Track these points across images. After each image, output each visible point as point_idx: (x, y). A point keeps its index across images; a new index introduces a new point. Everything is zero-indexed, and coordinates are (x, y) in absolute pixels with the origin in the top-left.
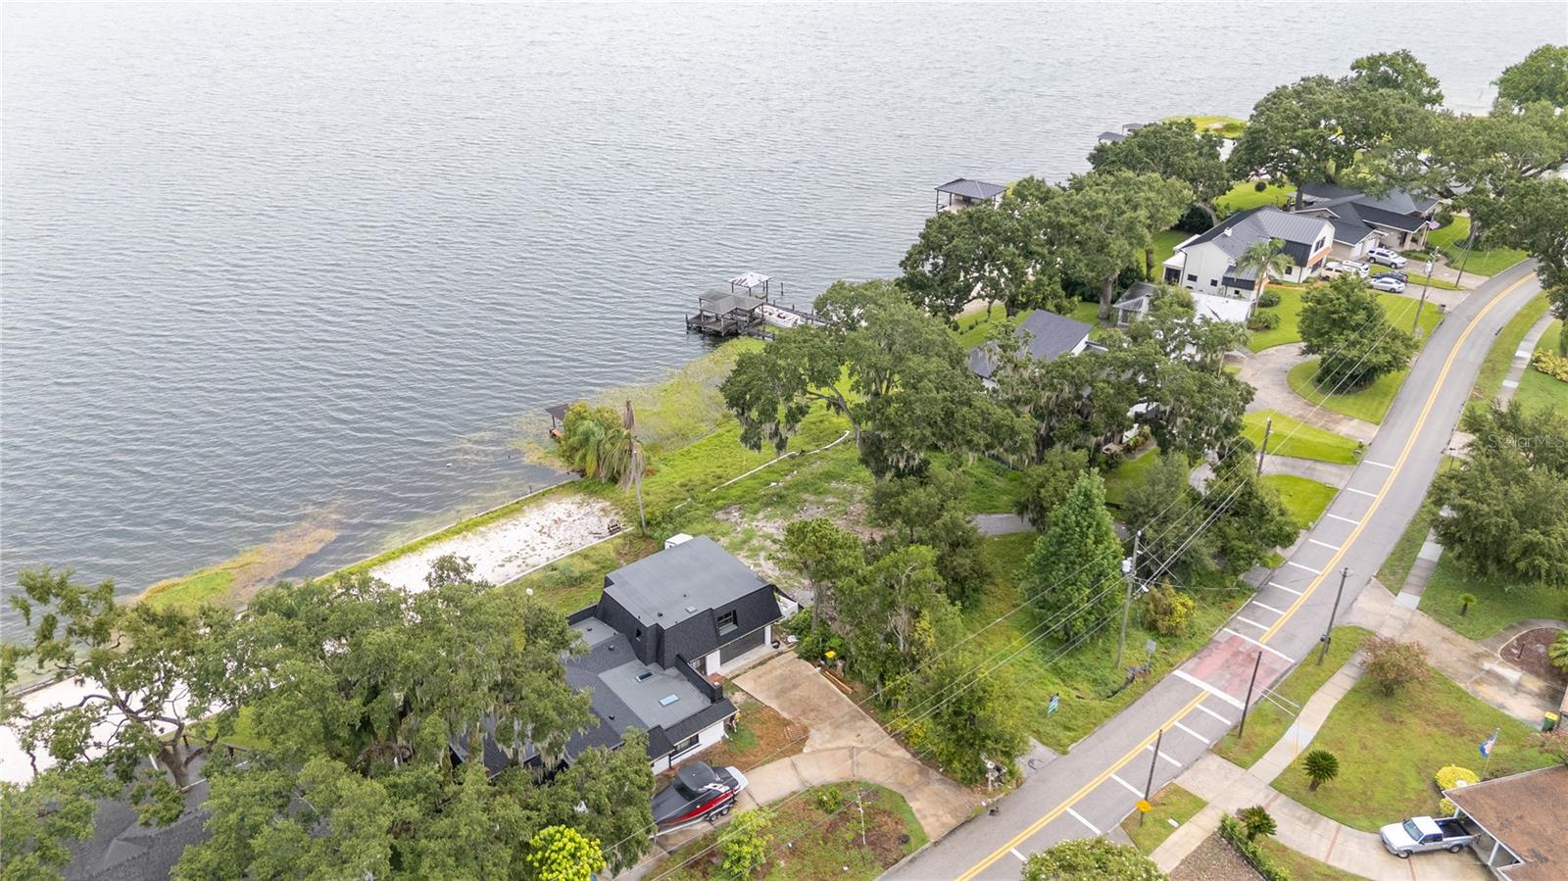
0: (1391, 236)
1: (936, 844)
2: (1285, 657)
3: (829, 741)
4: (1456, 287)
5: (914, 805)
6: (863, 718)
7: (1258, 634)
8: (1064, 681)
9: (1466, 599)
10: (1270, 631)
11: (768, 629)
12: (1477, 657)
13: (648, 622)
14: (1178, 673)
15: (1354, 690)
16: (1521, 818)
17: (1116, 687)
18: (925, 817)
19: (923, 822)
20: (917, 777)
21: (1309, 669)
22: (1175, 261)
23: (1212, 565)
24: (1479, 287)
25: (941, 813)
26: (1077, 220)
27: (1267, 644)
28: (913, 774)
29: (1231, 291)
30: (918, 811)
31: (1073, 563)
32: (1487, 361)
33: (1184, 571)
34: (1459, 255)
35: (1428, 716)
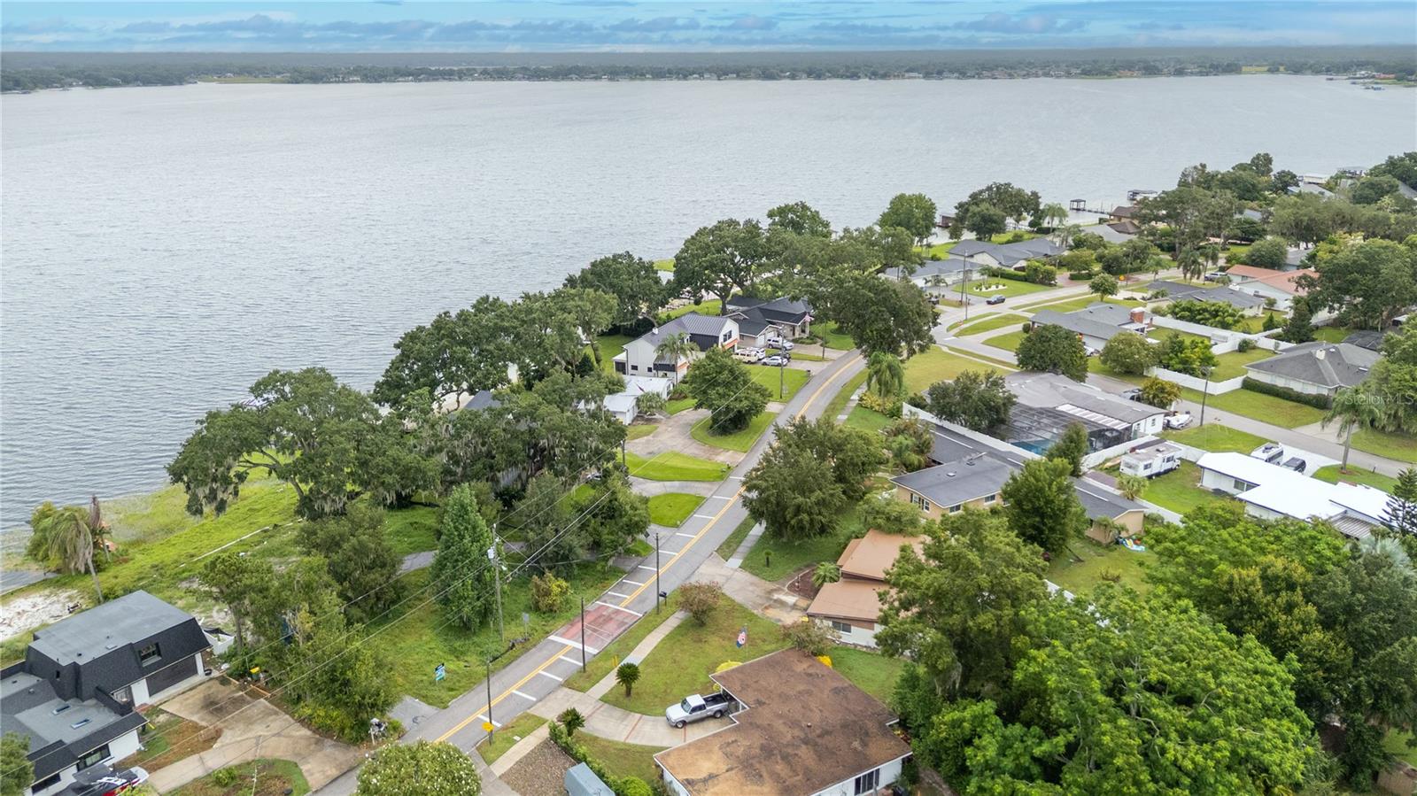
0: (785, 328)
1: (316, 792)
2: (636, 614)
3: (241, 735)
4: (823, 359)
5: (304, 768)
6: (276, 713)
7: (619, 601)
8: (457, 657)
10: (629, 598)
11: (198, 658)
12: (771, 592)
13: (64, 662)
14: (552, 637)
15: (679, 627)
16: (756, 682)
17: (497, 654)
18: (312, 774)
19: (309, 779)
20: (312, 747)
21: (651, 618)
22: (621, 357)
24: (839, 358)
25: (327, 768)
27: (626, 607)
28: (310, 745)
29: (661, 373)
30: (307, 771)
32: (832, 404)
34: (831, 338)
35: (725, 634)
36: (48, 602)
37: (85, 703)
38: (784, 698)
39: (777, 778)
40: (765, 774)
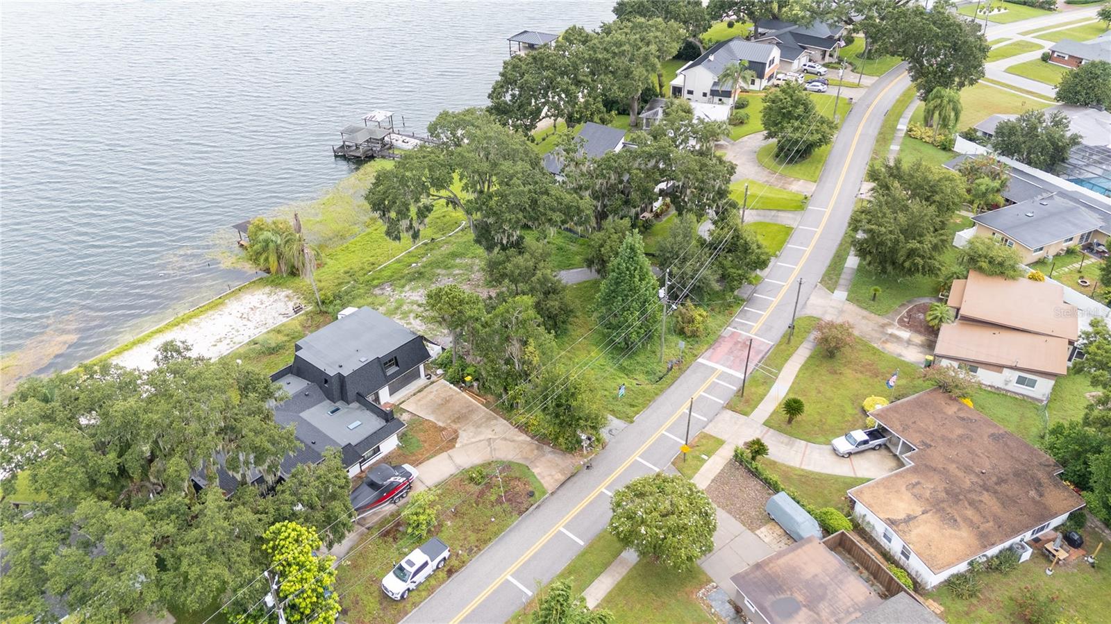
0: (816, 54)
1: (552, 494)
2: (767, 341)
3: (473, 437)
4: (858, 86)
5: (536, 471)
6: (496, 419)
7: (749, 329)
8: (627, 375)
9: (876, 290)
10: (756, 326)
11: (422, 367)
12: (883, 326)
13: (331, 372)
14: (700, 360)
15: (811, 357)
16: (915, 422)
17: (661, 374)
18: (544, 478)
19: (542, 481)
20: (536, 452)
21: (783, 347)
22: (677, 82)
23: (717, 287)
24: (873, 84)
25: (554, 473)
26: (609, 56)
27: (756, 335)
28: (532, 450)
29: (716, 99)
30: (539, 474)
31: (627, 296)
32: (880, 133)
33: (699, 293)
34: (858, 63)
35: (856, 367)
36: (272, 299)
37: (351, 405)
38: (949, 442)
39: (971, 524)
40: (958, 519)
